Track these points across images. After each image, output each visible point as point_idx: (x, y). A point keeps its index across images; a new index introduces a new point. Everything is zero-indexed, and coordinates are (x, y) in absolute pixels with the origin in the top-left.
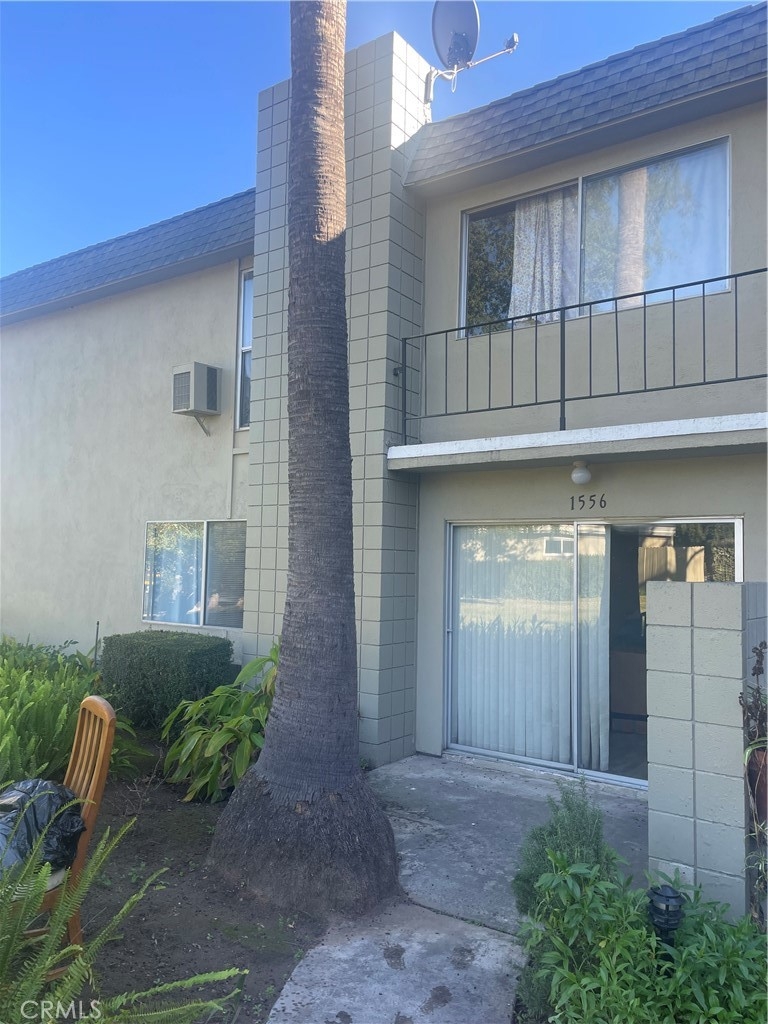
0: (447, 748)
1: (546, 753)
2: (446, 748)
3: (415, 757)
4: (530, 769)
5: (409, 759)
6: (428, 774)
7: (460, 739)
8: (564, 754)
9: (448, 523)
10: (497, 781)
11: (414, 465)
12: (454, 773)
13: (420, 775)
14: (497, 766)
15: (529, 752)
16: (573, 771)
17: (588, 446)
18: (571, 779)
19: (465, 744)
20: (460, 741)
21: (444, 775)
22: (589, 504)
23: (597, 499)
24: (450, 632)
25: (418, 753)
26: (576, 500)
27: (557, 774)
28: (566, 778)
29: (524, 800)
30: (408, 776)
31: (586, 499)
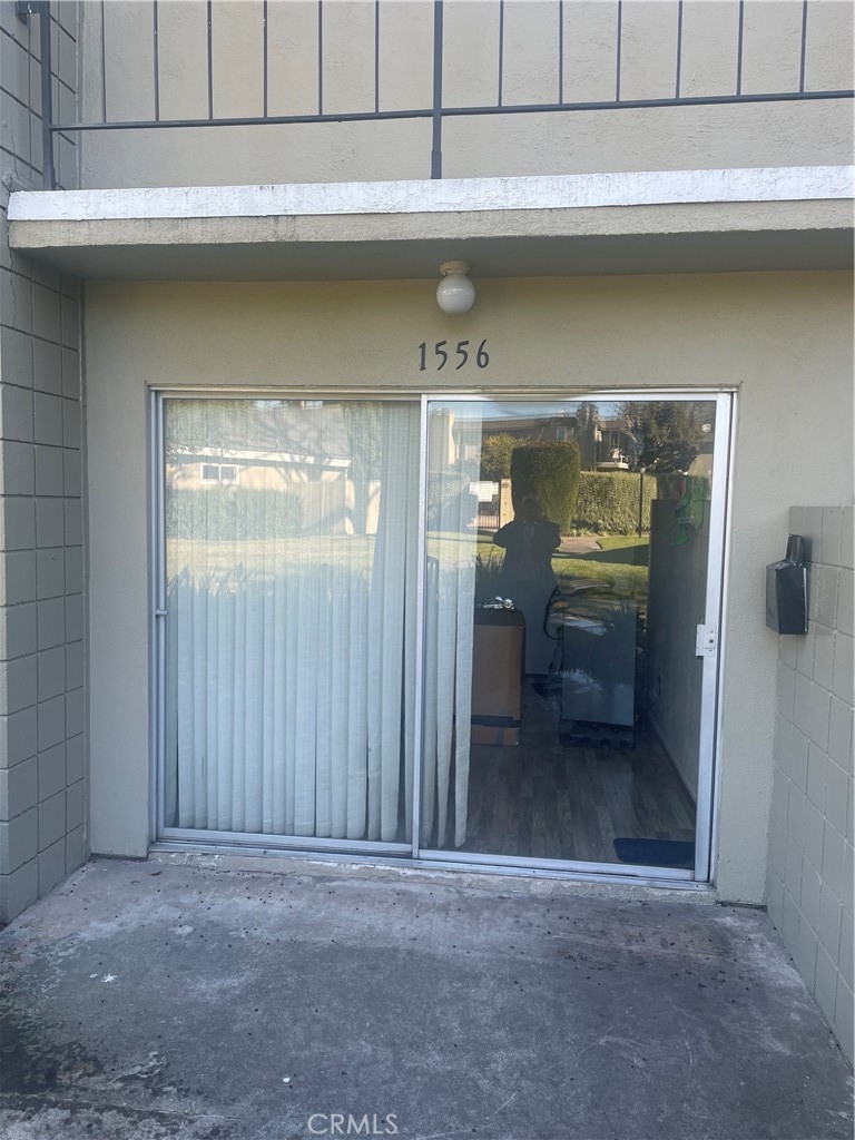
0: (158, 839)
1: (356, 824)
2: (156, 840)
3: (90, 868)
4: (331, 863)
5: (79, 877)
6: (132, 917)
7: (184, 815)
8: (388, 825)
9: (153, 391)
10: (277, 906)
11: (80, 238)
12: (185, 900)
13: (113, 926)
14: (265, 864)
15: (322, 827)
16: (409, 856)
17: (498, 217)
18: (409, 872)
19: (192, 827)
20: (182, 821)
21: (165, 912)
22: (456, 359)
23: (472, 350)
24: (161, 615)
25: (95, 857)
26: (431, 350)
27: (383, 866)
28: (401, 871)
29: (351, 953)
30: (87, 935)
31: (450, 348)
